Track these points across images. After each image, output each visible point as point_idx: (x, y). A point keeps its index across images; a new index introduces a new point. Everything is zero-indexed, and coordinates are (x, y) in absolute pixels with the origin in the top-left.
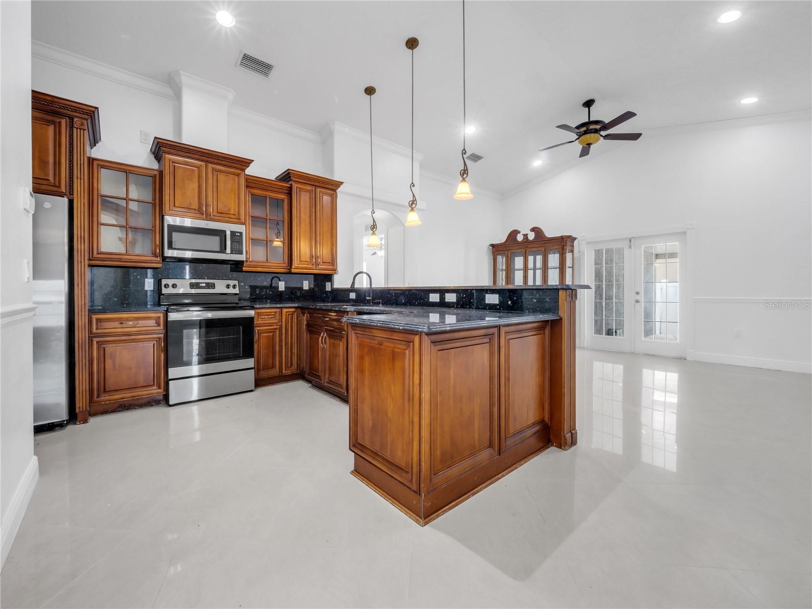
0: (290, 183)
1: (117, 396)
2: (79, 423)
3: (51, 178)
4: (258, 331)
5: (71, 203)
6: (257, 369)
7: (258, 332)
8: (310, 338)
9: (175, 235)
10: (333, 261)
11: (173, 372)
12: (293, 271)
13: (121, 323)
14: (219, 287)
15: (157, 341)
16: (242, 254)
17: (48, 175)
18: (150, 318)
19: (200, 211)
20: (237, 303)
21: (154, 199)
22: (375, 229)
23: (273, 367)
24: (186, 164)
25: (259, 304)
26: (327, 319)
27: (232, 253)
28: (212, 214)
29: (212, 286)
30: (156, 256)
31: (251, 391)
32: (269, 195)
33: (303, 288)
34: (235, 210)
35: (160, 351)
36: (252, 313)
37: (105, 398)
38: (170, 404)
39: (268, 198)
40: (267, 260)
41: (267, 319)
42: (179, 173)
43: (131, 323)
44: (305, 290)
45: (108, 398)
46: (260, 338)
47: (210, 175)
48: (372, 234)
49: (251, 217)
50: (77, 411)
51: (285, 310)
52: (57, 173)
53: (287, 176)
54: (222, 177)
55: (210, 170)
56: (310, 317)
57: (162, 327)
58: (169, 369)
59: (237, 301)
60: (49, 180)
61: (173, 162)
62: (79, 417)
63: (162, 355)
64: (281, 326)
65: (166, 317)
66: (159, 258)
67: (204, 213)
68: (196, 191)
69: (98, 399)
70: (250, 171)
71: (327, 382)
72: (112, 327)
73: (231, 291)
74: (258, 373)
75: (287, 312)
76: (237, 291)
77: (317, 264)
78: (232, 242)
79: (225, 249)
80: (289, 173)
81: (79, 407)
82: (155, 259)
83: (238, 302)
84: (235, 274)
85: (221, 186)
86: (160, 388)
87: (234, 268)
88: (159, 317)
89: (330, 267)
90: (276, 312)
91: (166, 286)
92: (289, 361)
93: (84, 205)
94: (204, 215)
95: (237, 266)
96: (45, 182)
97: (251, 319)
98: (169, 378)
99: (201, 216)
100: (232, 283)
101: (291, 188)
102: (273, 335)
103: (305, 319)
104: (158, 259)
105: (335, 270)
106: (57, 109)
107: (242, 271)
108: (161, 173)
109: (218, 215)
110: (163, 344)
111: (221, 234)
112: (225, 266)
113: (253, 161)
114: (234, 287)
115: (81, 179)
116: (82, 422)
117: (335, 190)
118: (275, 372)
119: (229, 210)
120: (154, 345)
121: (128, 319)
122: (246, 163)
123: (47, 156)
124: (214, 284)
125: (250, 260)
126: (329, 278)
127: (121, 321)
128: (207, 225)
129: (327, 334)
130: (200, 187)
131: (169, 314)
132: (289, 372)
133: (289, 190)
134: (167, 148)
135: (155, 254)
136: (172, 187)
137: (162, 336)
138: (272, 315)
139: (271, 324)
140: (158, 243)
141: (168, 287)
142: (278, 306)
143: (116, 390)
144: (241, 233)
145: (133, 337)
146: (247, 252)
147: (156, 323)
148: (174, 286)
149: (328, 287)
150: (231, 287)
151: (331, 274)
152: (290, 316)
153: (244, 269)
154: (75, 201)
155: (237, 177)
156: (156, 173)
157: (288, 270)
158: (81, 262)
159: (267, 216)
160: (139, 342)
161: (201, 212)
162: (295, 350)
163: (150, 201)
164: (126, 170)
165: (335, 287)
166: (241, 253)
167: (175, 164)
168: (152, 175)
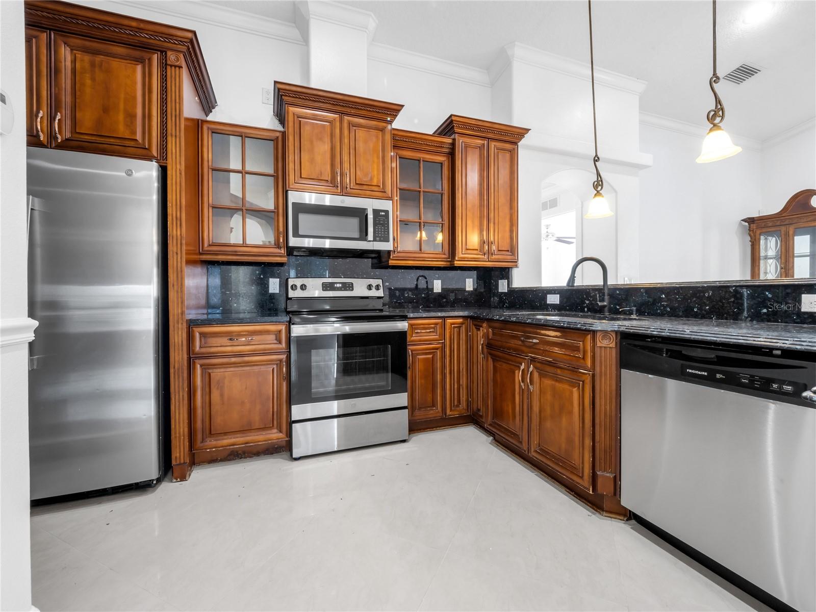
0: (453, 137)
1: (226, 441)
2: (175, 480)
3: (139, 137)
4: (412, 351)
5: (163, 171)
6: (411, 407)
7: (412, 353)
8: (495, 367)
9: (302, 217)
10: (513, 249)
11: (298, 411)
12: (457, 263)
13: (231, 339)
14: (359, 288)
15: (277, 365)
16: (389, 241)
17: (134, 133)
18: (268, 332)
19: (333, 182)
20: (381, 310)
21: (276, 170)
22: (600, 188)
23: (433, 406)
24: (315, 118)
25: (413, 312)
26: (535, 341)
27: (375, 240)
28: (348, 186)
29: (350, 287)
30: (279, 247)
31: (404, 441)
32: (423, 158)
33: (465, 288)
34: (378, 181)
35: (282, 379)
36: (402, 325)
37: (211, 442)
38: (294, 456)
39: (422, 162)
40: (421, 250)
41: (425, 334)
42: (306, 130)
43: (244, 339)
44: (468, 291)
45: (214, 443)
46: (415, 363)
47: (346, 132)
48: (595, 195)
49: (400, 189)
50: (174, 463)
51: (449, 321)
52: (147, 130)
53: (449, 127)
54: (361, 133)
55: (345, 125)
56: (494, 334)
57: (284, 345)
58: (292, 406)
59: (380, 307)
60: (136, 140)
61: (298, 117)
62: (177, 471)
63: (285, 384)
64: (444, 344)
65: (289, 331)
66: (282, 249)
67: (339, 185)
68: (328, 156)
69: (202, 445)
70: (400, 123)
71: (536, 451)
72: (220, 345)
73: (374, 293)
74: (412, 413)
75: (452, 324)
76: (380, 293)
77: (490, 253)
78: (375, 225)
79: (367, 234)
80: (452, 121)
81: (176, 457)
82: (277, 250)
83: (382, 308)
84: (378, 272)
85: (361, 146)
86: (281, 432)
87: (376, 263)
88: (280, 331)
89: (509, 257)
90: (436, 324)
91: (294, 287)
92: (456, 397)
93: (180, 174)
94: (339, 188)
95: (380, 260)
96: (132, 143)
97: (402, 335)
98: (293, 419)
99: (334, 189)
100: (375, 282)
101: (453, 144)
102: (432, 357)
103: (481, 335)
104: (283, 252)
105: (515, 262)
106: (145, 40)
107: (387, 267)
108: (284, 134)
109: (357, 187)
110: (284, 369)
111: (360, 213)
112: (366, 260)
113: (403, 106)
114: (377, 288)
115: (176, 136)
116: (179, 480)
117: (516, 143)
118: (434, 413)
119: (371, 179)
120: (273, 369)
121: (239, 334)
122: (393, 110)
123: (135, 106)
124: (352, 284)
125: (399, 249)
126: (505, 273)
127: (231, 336)
128: (343, 202)
129: (534, 366)
130: (333, 149)
131: (292, 326)
132: (456, 414)
133: (450, 148)
134: (290, 96)
135: (279, 244)
136: (297, 151)
137: (284, 357)
138: (432, 328)
139: (430, 342)
140: (281, 229)
141: (296, 289)
142: (440, 314)
143: (225, 434)
144: (387, 212)
145: (246, 359)
146: (394, 239)
147: (276, 339)
148: (303, 287)
149: (503, 286)
150: (374, 289)
151: (509, 268)
152: (455, 329)
153: (391, 262)
154: (169, 168)
155: (381, 133)
156: (278, 134)
157: (449, 263)
158: (177, 254)
159: (420, 188)
160: (254, 365)
161: (335, 184)
162: (463, 381)
163: (271, 171)
164: (242, 133)
165: (513, 286)
166: (387, 240)
167: (300, 119)
168: (273, 139)
